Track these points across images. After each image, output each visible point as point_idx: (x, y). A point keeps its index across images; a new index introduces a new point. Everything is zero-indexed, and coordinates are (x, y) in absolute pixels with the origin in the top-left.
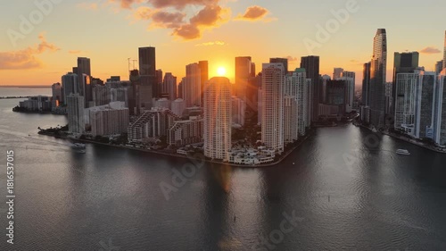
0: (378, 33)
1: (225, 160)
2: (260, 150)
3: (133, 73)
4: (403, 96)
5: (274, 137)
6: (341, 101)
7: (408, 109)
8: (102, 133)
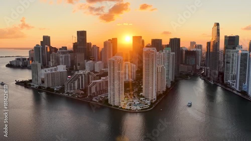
0: (215, 26)
1: (120, 107)
2: (141, 100)
3: (75, 45)
4: (229, 63)
5: (150, 92)
6: (194, 63)
7: (232, 71)
8: (50, 85)
